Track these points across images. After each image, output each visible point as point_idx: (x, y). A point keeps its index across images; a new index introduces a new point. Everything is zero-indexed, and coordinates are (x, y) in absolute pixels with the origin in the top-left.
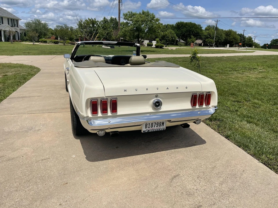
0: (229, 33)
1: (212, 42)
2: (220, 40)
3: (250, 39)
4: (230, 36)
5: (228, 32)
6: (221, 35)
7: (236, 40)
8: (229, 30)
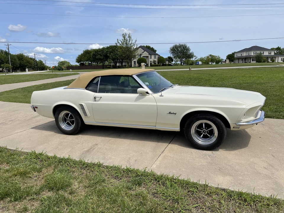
0: (21, 57)
1: (9, 67)
2: (15, 64)
3: (41, 62)
4: (23, 61)
5: (19, 56)
6: (15, 60)
7: (30, 63)
8: (20, 54)
